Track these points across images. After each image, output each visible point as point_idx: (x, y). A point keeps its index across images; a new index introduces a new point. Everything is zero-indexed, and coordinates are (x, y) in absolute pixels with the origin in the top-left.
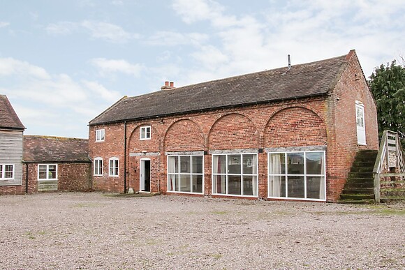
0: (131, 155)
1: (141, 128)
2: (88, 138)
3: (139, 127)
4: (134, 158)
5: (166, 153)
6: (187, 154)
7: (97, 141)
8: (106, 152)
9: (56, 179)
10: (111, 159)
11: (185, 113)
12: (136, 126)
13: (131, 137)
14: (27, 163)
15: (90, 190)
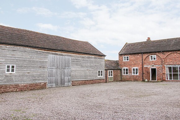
0: (145, 66)
1: (150, 56)
2: (118, 60)
3: (149, 55)
4: (147, 67)
5: (165, 65)
6: (177, 66)
7: (124, 61)
8: (131, 65)
9: (113, 76)
10: (134, 68)
11: (176, 51)
12: (148, 55)
13: (145, 60)
14: (106, 70)
15: (121, 81)
